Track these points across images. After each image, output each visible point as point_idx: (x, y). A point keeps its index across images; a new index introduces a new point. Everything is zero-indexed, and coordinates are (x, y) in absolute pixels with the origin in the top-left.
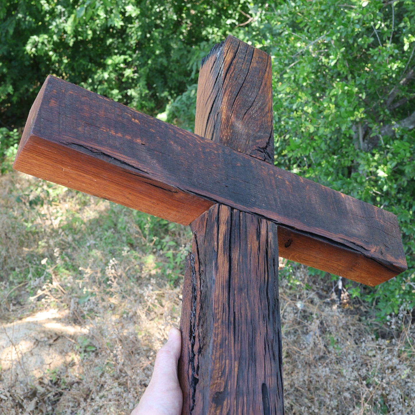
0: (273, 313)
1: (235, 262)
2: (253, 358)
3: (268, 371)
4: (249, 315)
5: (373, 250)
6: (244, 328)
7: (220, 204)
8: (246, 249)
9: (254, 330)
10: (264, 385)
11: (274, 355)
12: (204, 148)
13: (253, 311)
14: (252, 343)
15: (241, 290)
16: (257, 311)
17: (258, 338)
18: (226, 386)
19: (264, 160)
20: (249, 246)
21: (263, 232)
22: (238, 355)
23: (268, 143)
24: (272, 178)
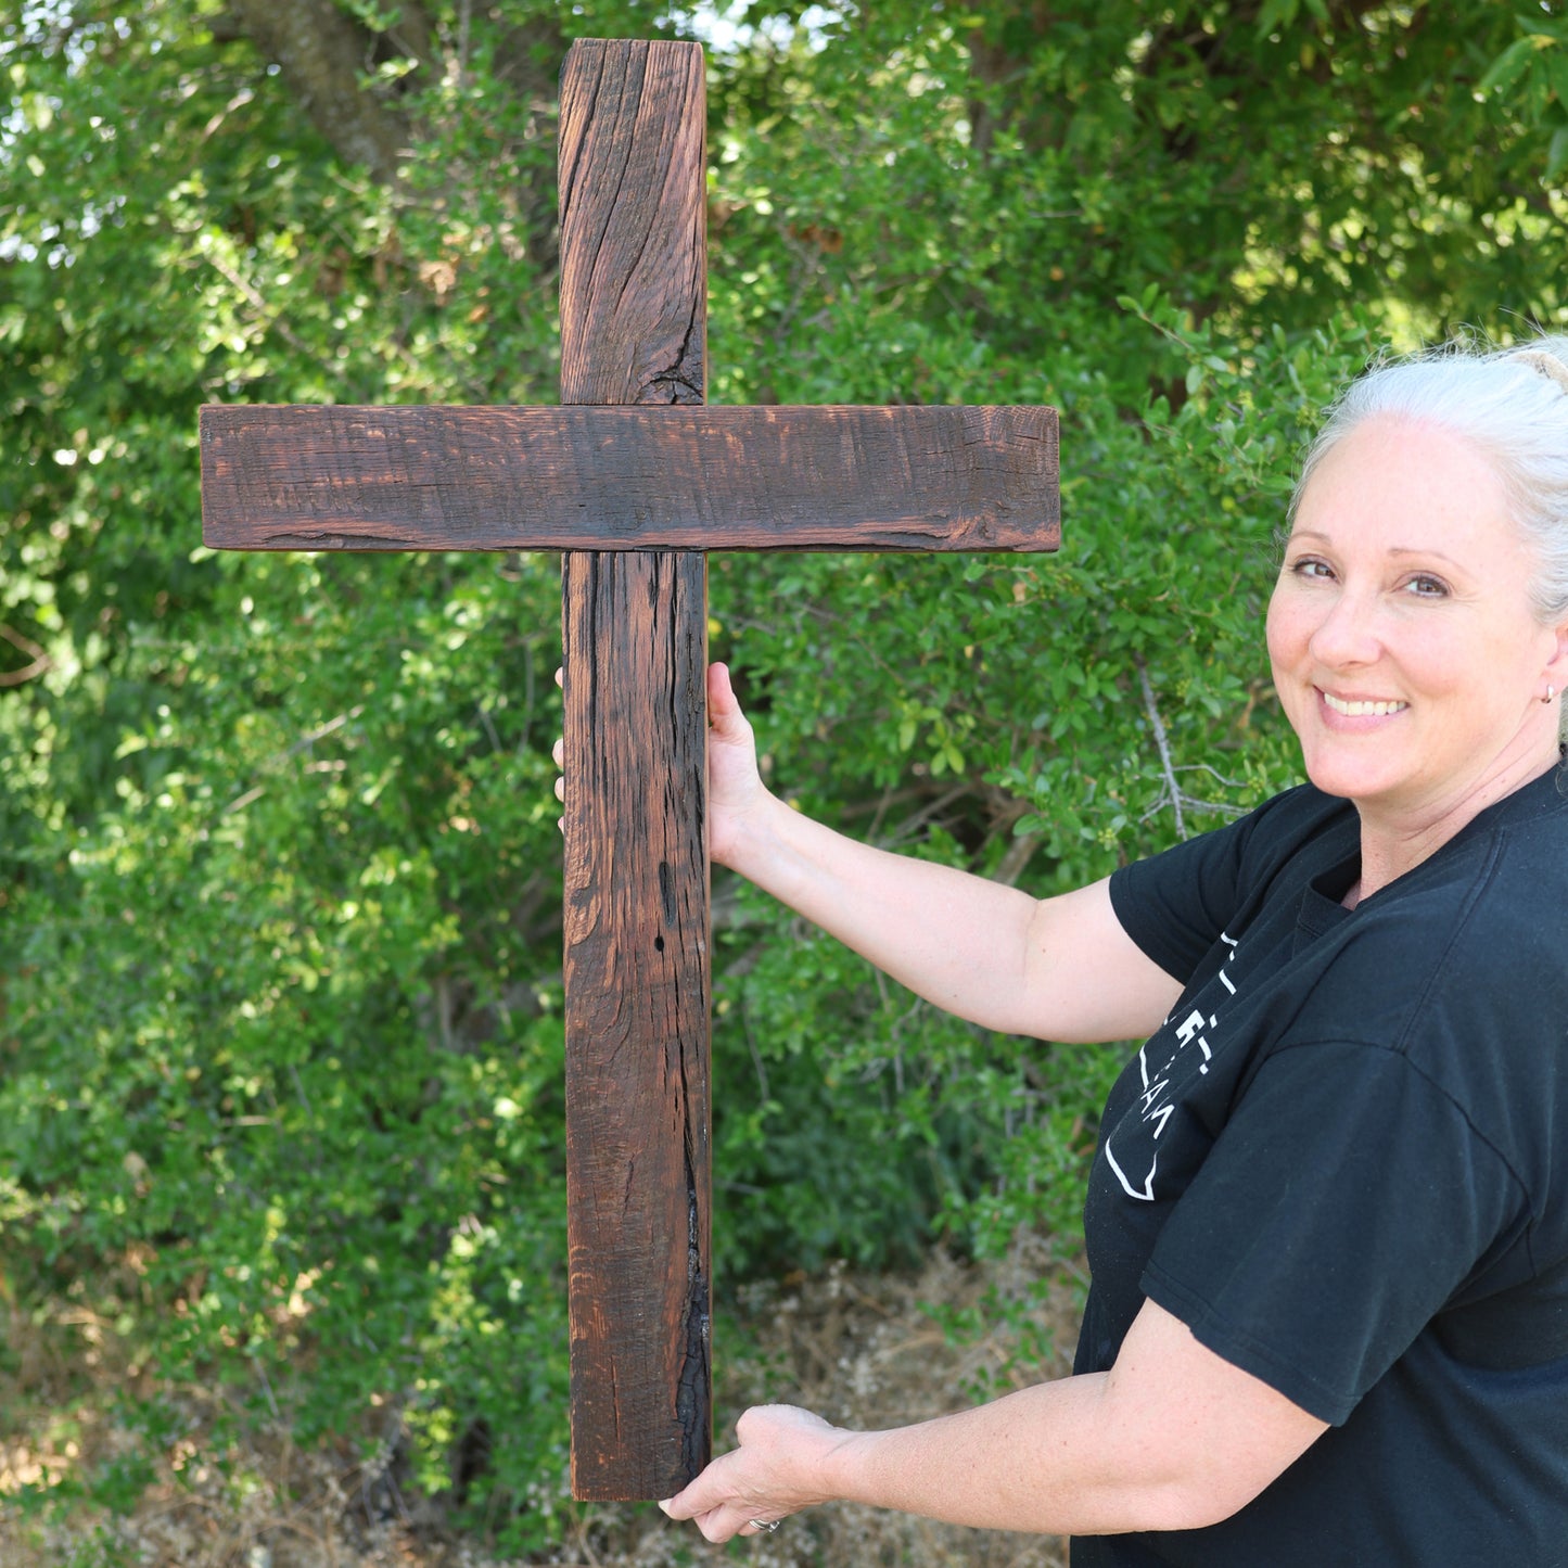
0: (685, 739)
1: (603, 666)
2: (642, 826)
3: (672, 841)
4: (633, 757)
5: (956, 534)
6: (623, 781)
7: (569, 551)
8: (626, 632)
9: (643, 781)
10: (664, 866)
11: (684, 813)
12: (524, 434)
13: (641, 749)
14: (640, 801)
15: (615, 715)
16: (649, 746)
17: (651, 794)
18: (594, 876)
19: (673, 402)
20: (632, 623)
21: (665, 583)
22: (613, 828)
23: (682, 351)
24: (692, 442)
